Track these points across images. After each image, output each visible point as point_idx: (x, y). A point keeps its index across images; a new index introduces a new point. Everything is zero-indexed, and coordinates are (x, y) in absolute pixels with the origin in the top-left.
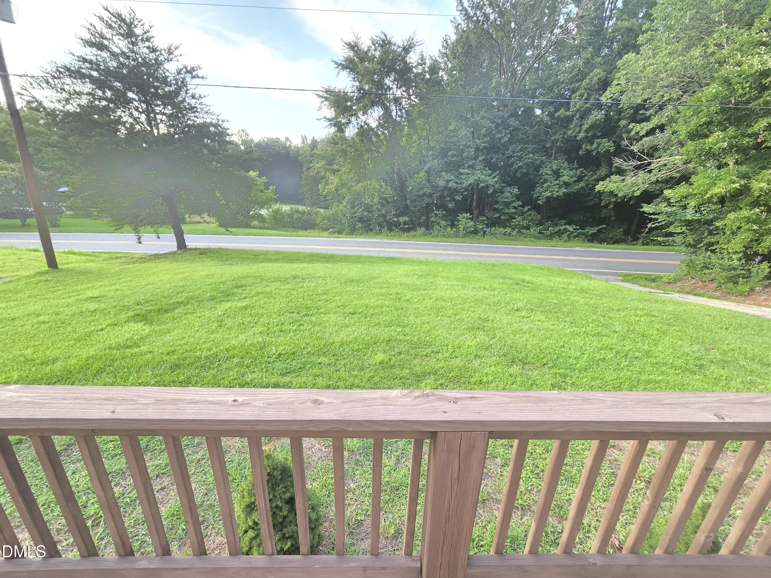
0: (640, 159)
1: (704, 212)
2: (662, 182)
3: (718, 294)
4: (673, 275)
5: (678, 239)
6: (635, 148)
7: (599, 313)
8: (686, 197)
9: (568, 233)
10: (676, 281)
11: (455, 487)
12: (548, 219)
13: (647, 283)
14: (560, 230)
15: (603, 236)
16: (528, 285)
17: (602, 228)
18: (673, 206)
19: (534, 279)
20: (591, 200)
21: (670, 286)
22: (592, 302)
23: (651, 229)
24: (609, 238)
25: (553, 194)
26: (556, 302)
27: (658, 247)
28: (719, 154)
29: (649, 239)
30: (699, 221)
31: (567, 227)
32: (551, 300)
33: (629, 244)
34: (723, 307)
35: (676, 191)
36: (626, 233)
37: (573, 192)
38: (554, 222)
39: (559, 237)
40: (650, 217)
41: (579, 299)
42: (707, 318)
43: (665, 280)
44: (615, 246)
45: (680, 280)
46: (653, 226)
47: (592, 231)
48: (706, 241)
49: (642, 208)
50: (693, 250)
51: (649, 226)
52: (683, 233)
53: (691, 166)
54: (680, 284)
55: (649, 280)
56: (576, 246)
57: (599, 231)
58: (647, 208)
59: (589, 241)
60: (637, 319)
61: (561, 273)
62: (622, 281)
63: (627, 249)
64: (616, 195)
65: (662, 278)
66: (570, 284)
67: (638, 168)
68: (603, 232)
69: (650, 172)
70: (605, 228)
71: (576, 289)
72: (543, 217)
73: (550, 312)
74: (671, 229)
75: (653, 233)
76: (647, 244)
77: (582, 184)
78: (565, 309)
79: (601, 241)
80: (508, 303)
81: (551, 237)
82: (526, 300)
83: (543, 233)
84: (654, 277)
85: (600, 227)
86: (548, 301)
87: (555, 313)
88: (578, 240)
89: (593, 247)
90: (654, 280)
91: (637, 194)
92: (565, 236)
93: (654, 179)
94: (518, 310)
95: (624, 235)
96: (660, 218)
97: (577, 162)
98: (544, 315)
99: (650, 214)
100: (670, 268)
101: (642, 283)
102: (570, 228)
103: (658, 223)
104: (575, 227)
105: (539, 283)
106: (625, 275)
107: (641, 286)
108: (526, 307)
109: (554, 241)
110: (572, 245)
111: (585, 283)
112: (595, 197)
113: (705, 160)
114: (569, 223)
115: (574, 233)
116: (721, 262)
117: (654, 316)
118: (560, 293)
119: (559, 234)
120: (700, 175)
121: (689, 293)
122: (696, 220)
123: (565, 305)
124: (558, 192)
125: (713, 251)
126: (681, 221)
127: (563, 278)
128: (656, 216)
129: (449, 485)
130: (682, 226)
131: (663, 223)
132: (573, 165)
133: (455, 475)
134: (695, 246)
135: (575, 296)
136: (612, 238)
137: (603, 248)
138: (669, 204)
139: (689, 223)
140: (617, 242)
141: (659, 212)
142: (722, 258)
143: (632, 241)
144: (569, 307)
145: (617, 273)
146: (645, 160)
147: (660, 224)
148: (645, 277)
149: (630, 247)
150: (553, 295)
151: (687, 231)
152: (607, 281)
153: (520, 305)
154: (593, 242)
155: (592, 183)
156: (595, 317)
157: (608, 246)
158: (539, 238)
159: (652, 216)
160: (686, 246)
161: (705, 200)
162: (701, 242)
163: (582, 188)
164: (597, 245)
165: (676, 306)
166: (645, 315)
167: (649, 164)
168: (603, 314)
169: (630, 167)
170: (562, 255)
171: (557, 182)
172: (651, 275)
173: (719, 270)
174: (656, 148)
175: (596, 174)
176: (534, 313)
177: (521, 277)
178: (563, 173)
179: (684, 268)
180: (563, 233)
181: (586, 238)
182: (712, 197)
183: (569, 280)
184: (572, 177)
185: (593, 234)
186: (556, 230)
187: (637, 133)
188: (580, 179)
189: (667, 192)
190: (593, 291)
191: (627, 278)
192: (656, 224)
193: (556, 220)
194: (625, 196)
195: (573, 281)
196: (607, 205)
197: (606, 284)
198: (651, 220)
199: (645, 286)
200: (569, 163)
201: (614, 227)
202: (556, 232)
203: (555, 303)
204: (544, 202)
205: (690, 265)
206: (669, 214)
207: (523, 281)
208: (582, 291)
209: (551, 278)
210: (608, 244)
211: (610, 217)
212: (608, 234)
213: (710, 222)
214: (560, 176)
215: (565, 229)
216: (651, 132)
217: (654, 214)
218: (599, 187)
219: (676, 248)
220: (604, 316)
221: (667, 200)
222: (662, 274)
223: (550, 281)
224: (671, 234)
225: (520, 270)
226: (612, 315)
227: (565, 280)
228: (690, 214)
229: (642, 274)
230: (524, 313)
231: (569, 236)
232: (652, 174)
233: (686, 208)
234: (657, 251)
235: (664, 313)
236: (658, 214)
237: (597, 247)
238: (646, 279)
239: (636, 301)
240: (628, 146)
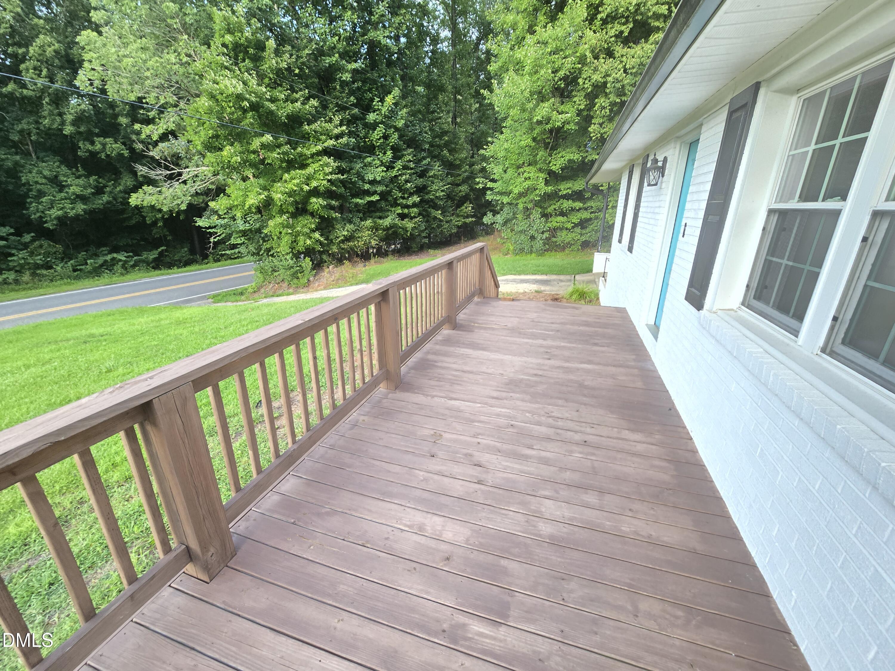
0: (167, 168)
1: (251, 222)
2: (201, 194)
3: (291, 290)
4: (254, 284)
5: (242, 249)
6: (155, 153)
7: (210, 337)
8: (230, 209)
9: (120, 263)
10: (259, 289)
11: (187, 441)
12: (78, 248)
13: (238, 298)
14: (106, 261)
15: (168, 260)
16: (103, 338)
17: (163, 250)
18: (224, 218)
19: (109, 329)
20: (130, 218)
21: (257, 294)
22: (197, 329)
23: (216, 244)
24: (176, 261)
25: (66, 213)
26: (156, 343)
27: (229, 261)
28: (238, 167)
29: (218, 255)
30: (250, 230)
31: (115, 255)
32: (149, 344)
33: (201, 264)
34: (298, 299)
35: (219, 202)
36: (192, 251)
37: (98, 208)
38: (90, 253)
39: (110, 270)
40: (208, 231)
41: (181, 331)
42: (292, 309)
43: (250, 290)
44: (188, 268)
45: (262, 287)
46: (216, 240)
47: (153, 255)
48: (264, 248)
49: (196, 222)
50: (258, 258)
51: (212, 240)
52: (243, 243)
53: (220, 177)
54: (262, 290)
55: (237, 295)
56: (142, 278)
57: (161, 254)
58: (201, 222)
59: (154, 268)
60: (245, 328)
61: (142, 312)
62: (214, 302)
63: (202, 269)
64: (160, 211)
65: (246, 289)
66: (160, 320)
67: (170, 177)
68: (166, 256)
69: (185, 182)
70: (166, 251)
71: (171, 323)
72: (67, 247)
73: (156, 356)
74: (233, 241)
75: (219, 248)
76: (218, 260)
77: (106, 198)
78: (171, 347)
79: (170, 266)
80: (88, 369)
81: (96, 272)
82: (113, 356)
83: (80, 270)
84: (240, 291)
85: (160, 250)
86: (145, 346)
87: (163, 354)
88: (139, 270)
89: (163, 274)
90: (242, 294)
91: (183, 207)
92: (118, 267)
93: (193, 191)
94: (109, 371)
95: (191, 255)
96: (219, 231)
97: (81, 165)
98: (150, 361)
99: (206, 228)
100: (248, 280)
101: (233, 299)
102: (121, 256)
103: (219, 236)
104: (126, 254)
105: (119, 331)
106: (214, 296)
107: (233, 302)
108: (120, 363)
109: (106, 278)
110: (135, 277)
111: (178, 314)
112: (133, 214)
113: (230, 173)
114: (116, 249)
115: (129, 262)
116: (281, 263)
117: (257, 321)
118: (155, 334)
119: (109, 266)
120: (232, 187)
121: (273, 296)
122: (249, 230)
123: (170, 343)
124: (73, 209)
125: (272, 256)
126: (237, 232)
127: (147, 317)
128: (213, 230)
129: (181, 442)
130: (240, 237)
131: (223, 236)
132: (77, 170)
133: (182, 431)
134: (258, 254)
135: (175, 330)
136: (180, 261)
137: (176, 274)
138: (220, 217)
139: (244, 233)
140: (187, 263)
141: (214, 225)
142: (281, 261)
143: (203, 260)
144: (175, 343)
145: (205, 296)
146: (173, 169)
147: (221, 237)
148: (233, 293)
149: (204, 266)
150: (147, 338)
151: (246, 241)
152: (199, 305)
153: (109, 364)
154: (160, 269)
155: (121, 195)
156: (207, 342)
157: (180, 270)
158: (77, 278)
159: (210, 230)
160: (252, 255)
161: (245, 211)
162: (261, 249)
163: (108, 202)
164: (166, 271)
165: (269, 308)
166: (250, 323)
167: (180, 174)
168: (214, 335)
169: (161, 177)
170: (128, 293)
171: (63, 195)
172: (237, 289)
173: (284, 271)
174: (178, 157)
175: (120, 184)
176: (135, 365)
177: (84, 332)
178: (66, 181)
179: (259, 275)
180: (114, 265)
181: (149, 265)
182: (250, 208)
183: (157, 317)
184: (85, 188)
185: (155, 260)
186: (100, 260)
187: (149, 136)
188: (99, 191)
189: (212, 204)
190: (191, 318)
191: (217, 298)
192: (218, 238)
193: (92, 249)
194: (171, 211)
195: (163, 316)
196: (155, 223)
197: (200, 309)
198: (211, 234)
199: (237, 301)
200: (70, 167)
201: (175, 248)
202: (102, 266)
203: (156, 346)
204: (56, 225)
205: (262, 271)
206: (225, 226)
207: (93, 336)
208: (179, 323)
209: (132, 321)
210: (179, 267)
211: (165, 236)
212: (174, 256)
213: (259, 231)
214: (64, 186)
215: (113, 259)
216: (164, 137)
217: (210, 227)
218: (134, 200)
219: (245, 258)
220: (216, 338)
221: (216, 212)
222: (246, 286)
223: (134, 325)
224: (234, 247)
225: (75, 325)
226: (223, 334)
227: (152, 318)
228: (241, 226)
229: (228, 291)
230: (121, 370)
231: (124, 267)
232: (188, 186)
233: (235, 220)
234: (231, 265)
235: (263, 316)
236: (215, 227)
237: (168, 274)
238: (234, 294)
239: (237, 315)
240: (144, 151)
